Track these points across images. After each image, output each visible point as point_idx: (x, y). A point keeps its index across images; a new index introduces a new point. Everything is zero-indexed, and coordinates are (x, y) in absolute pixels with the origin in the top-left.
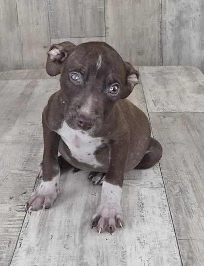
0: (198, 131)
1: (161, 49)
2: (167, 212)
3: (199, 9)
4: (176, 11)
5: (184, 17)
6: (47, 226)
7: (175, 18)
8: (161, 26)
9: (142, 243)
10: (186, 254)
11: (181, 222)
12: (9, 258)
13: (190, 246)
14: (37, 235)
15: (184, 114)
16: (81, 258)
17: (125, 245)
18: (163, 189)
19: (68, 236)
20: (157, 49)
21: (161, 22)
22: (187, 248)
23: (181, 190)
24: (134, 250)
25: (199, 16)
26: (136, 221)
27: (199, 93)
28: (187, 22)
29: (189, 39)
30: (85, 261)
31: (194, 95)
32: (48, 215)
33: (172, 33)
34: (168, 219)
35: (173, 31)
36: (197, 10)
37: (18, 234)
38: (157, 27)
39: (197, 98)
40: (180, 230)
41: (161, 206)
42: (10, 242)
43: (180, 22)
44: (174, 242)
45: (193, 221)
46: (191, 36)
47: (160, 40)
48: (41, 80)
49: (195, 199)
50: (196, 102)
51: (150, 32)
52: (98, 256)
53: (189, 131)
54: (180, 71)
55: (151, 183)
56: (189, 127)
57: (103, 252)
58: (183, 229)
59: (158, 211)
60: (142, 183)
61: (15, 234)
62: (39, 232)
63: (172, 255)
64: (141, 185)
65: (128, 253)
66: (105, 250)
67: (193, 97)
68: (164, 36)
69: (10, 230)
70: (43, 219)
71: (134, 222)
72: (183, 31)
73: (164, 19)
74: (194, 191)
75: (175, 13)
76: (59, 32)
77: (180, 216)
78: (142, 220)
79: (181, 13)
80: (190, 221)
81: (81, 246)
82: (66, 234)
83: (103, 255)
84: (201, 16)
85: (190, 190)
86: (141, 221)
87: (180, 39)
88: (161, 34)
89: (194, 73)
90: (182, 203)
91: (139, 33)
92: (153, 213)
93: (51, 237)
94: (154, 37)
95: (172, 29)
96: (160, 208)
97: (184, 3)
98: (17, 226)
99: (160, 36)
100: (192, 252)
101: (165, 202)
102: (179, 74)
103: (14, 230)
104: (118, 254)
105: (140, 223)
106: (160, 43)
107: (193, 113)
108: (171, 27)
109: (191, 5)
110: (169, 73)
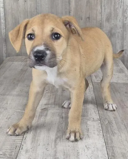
0: (119, 92)
2: (101, 133)
3: (121, 27)
4: (109, 27)
5: (113, 31)
6: (36, 139)
9: (88, 148)
10: (111, 154)
11: (109, 139)
12: (16, 155)
13: (113, 150)
14: (31, 143)
16: (55, 155)
17: (79, 149)
18: (100, 122)
19: (48, 144)
23: (109, 122)
24: (83, 151)
25: (122, 31)
26: (84, 137)
27: (120, 72)
28: (114, 34)
30: (57, 157)
31: (117, 73)
34: (102, 136)
36: (121, 28)
37: (21, 142)
39: (119, 75)
40: (108, 142)
41: (98, 130)
42: (16, 147)
43: (111, 34)
44: (105, 148)
45: (115, 138)
46: (117, 42)
49: (116, 127)
50: (118, 77)
52: (64, 155)
53: (114, 93)
55: (93, 118)
56: (114, 90)
57: (67, 152)
58: (109, 142)
59: (96, 133)
60: (88, 118)
61: (19, 143)
63: (104, 154)
64: (88, 119)
65: (80, 153)
66: (68, 151)
67: (116, 75)
69: (16, 141)
70: (34, 135)
74: (116, 123)
75: (108, 29)
77: (108, 135)
78: (88, 137)
79: (112, 29)
80: (113, 138)
81: (55, 149)
82: (47, 143)
83: (67, 154)
84: (123, 31)
85: (114, 122)
89: (118, 62)
90: (109, 129)
92: (94, 133)
96: (97, 131)
97: (113, 24)
98: (20, 139)
100: (114, 153)
101: (101, 128)
103: (18, 141)
104: (75, 153)
107: (117, 83)
109: (117, 25)
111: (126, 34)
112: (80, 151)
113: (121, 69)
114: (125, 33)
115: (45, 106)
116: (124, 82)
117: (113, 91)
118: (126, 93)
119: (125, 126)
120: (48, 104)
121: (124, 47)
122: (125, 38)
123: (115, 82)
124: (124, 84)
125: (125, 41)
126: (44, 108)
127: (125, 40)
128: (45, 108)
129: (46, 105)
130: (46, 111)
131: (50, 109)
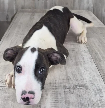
2: (92, 60)
9: (87, 70)
10: (102, 74)
11: (98, 64)
16: (67, 75)
18: (89, 53)
22: (102, 72)
23: (95, 53)
26: (82, 63)
30: (68, 76)
34: (93, 63)
44: (97, 70)
45: (102, 63)
49: (101, 56)
55: (85, 51)
58: (99, 66)
59: (89, 60)
63: (97, 74)
66: (74, 72)
74: (100, 53)
77: (97, 62)
81: (65, 71)
85: (98, 53)
100: (104, 74)
101: (91, 57)
105: (84, 64)
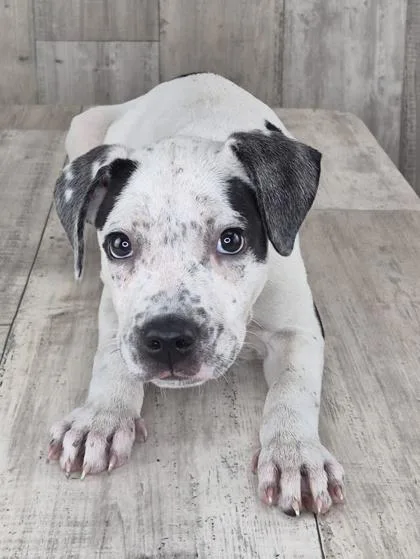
0: (355, 249)
1: (279, 74)
5: (332, 3)
7: (311, 6)
8: (282, 23)
9: (233, 469)
14: (11, 450)
15: (325, 214)
17: (197, 471)
20: (271, 74)
21: (283, 14)
24: (214, 481)
25: (366, 3)
26: (220, 425)
27: (360, 169)
28: (337, 15)
29: (342, 53)
31: (348, 174)
32: (32, 411)
33: (306, 39)
35: (306, 35)
38: (274, 26)
39: (355, 181)
46: (346, 47)
47: (277, 53)
48: (13, 132)
49: (343, 384)
50: (353, 189)
51: (257, 35)
52: (140, 493)
53: (336, 250)
54: (320, 121)
56: (335, 239)
57: (150, 485)
62: (14, 444)
65: (202, 488)
66: (153, 481)
68: (287, 46)
70: (22, 419)
71: (216, 427)
72: (329, 35)
73: (288, 7)
74: (341, 368)
76: (54, 26)
78: (233, 425)
80: (333, 427)
83: (151, 491)
84: (369, 5)
86: (230, 427)
87: (321, 53)
88: (281, 41)
89: (350, 127)
91: (232, 37)
93: (38, 454)
94: (265, 45)
95: (306, 31)
99: (278, 45)
102: (319, 128)
104: (181, 490)
105: (228, 429)
106: (277, 59)
107: (346, 212)
108: (303, 26)
110: (297, 125)
111: (383, 16)
112: (202, 479)
113: (363, 155)
114: (379, 13)
115: (65, 304)
116: (376, 206)
117: (333, 244)
118: (383, 249)
119: (379, 381)
120: (77, 298)
121: (376, 66)
122: (381, 30)
123: (337, 209)
124: (377, 215)
125: (379, 44)
126: (60, 311)
127: (380, 39)
128: (63, 314)
129: (67, 299)
130: (69, 325)
131: (82, 317)
